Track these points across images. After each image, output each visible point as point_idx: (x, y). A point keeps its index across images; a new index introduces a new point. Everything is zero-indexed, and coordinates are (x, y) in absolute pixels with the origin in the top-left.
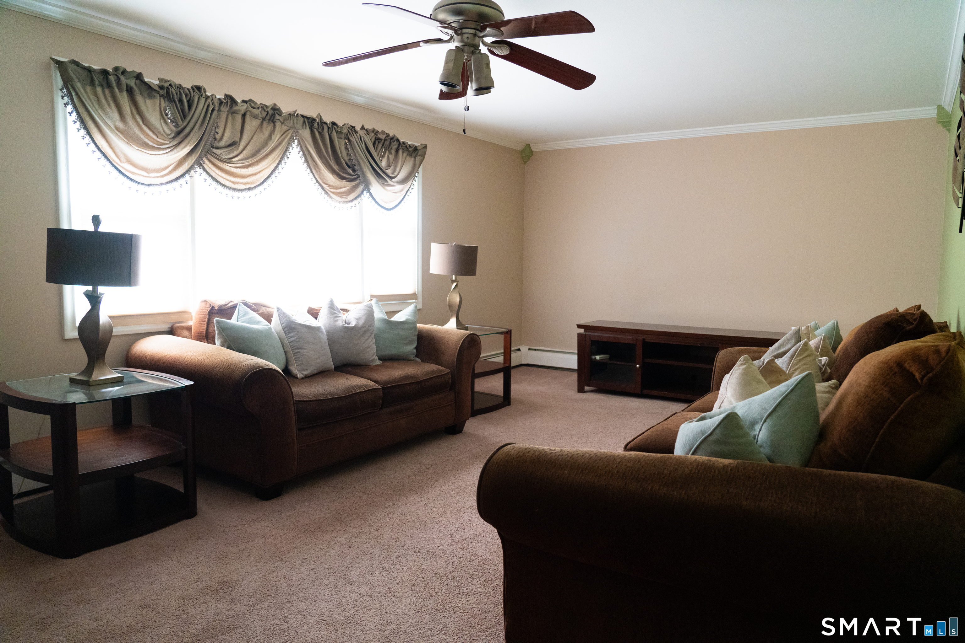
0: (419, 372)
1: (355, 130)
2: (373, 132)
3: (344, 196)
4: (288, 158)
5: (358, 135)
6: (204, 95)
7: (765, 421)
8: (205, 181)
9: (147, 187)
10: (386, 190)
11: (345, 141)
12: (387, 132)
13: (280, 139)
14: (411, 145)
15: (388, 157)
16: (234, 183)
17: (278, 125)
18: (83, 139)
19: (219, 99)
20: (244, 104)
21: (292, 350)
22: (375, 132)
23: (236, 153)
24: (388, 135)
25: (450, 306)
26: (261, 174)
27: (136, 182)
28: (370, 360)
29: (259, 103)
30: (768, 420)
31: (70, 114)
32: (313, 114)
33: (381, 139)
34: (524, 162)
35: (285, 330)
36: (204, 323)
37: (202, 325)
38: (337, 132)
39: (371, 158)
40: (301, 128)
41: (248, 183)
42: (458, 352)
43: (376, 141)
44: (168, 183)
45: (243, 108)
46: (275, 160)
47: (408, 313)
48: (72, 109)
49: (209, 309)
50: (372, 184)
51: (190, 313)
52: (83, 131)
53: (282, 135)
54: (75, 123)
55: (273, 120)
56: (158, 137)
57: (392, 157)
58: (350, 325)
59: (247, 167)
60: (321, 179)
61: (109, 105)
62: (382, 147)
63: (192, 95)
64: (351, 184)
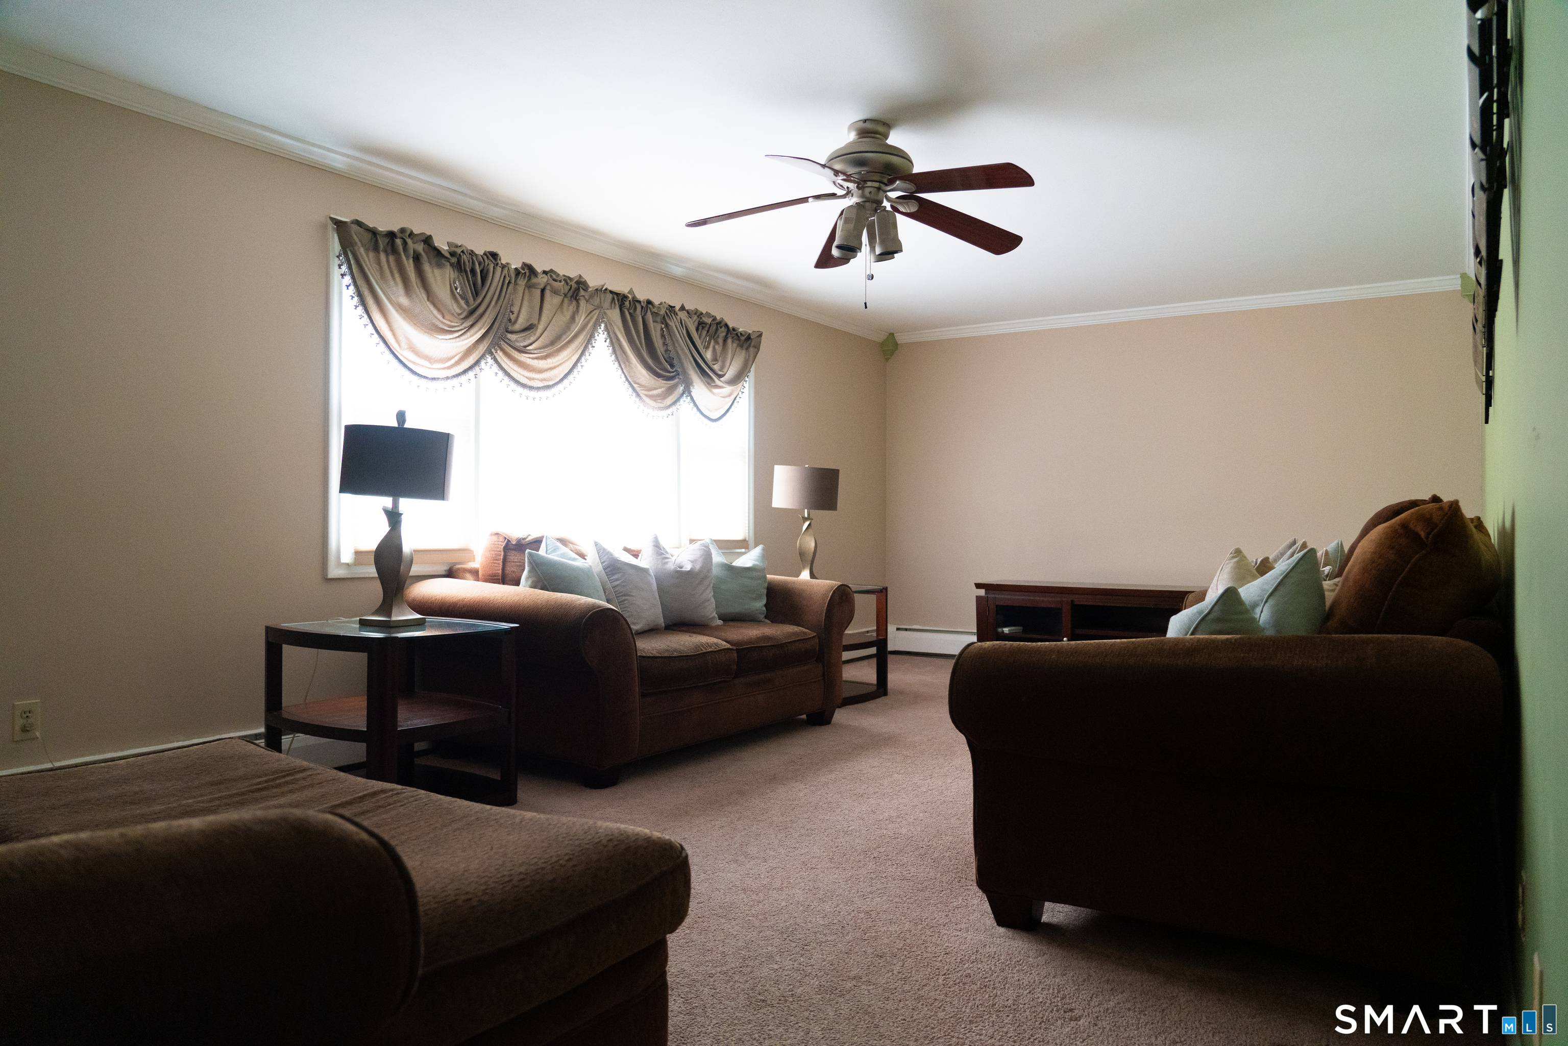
0: (778, 633)
1: (674, 311)
2: (695, 314)
3: (658, 400)
4: (594, 347)
5: (678, 318)
6: (500, 265)
7: (1266, 602)
8: (496, 375)
9: (429, 382)
10: (713, 393)
11: (662, 326)
12: (713, 314)
13: (587, 320)
14: (743, 333)
15: (714, 348)
16: (530, 379)
17: (583, 303)
18: (360, 318)
19: (516, 269)
20: (544, 275)
21: (616, 597)
22: (698, 314)
23: (532, 339)
24: (715, 319)
25: (802, 554)
26: (560, 368)
27: (418, 375)
28: (710, 619)
29: (561, 274)
30: (1270, 600)
31: (348, 286)
32: (623, 289)
33: (706, 324)
34: (886, 359)
35: (607, 571)
36: (498, 562)
37: (496, 565)
38: (653, 313)
39: (694, 349)
40: (609, 308)
41: (544, 380)
42: (827, 609)
43: (701, 325)
44: (454, 376)
45: (542, 280)
46: (577, 350)
47: (754, 558)
48: (350, 281)
49: (504, 544)
50: (695, 384)
51: (473, 551)
52: (360, 309)
53: (589, 314)
54: (352, 299)
55: (576, 297)
56: (443, 318)
57: (719, 348)
58: (683, 569)
59: (545, 358)
60: (630, 376)
61: (393, 275)
62: (706, 335)
63: (486, 264)
64: (667, 384)
